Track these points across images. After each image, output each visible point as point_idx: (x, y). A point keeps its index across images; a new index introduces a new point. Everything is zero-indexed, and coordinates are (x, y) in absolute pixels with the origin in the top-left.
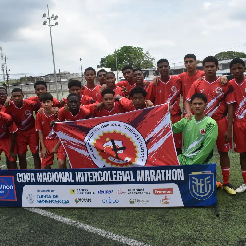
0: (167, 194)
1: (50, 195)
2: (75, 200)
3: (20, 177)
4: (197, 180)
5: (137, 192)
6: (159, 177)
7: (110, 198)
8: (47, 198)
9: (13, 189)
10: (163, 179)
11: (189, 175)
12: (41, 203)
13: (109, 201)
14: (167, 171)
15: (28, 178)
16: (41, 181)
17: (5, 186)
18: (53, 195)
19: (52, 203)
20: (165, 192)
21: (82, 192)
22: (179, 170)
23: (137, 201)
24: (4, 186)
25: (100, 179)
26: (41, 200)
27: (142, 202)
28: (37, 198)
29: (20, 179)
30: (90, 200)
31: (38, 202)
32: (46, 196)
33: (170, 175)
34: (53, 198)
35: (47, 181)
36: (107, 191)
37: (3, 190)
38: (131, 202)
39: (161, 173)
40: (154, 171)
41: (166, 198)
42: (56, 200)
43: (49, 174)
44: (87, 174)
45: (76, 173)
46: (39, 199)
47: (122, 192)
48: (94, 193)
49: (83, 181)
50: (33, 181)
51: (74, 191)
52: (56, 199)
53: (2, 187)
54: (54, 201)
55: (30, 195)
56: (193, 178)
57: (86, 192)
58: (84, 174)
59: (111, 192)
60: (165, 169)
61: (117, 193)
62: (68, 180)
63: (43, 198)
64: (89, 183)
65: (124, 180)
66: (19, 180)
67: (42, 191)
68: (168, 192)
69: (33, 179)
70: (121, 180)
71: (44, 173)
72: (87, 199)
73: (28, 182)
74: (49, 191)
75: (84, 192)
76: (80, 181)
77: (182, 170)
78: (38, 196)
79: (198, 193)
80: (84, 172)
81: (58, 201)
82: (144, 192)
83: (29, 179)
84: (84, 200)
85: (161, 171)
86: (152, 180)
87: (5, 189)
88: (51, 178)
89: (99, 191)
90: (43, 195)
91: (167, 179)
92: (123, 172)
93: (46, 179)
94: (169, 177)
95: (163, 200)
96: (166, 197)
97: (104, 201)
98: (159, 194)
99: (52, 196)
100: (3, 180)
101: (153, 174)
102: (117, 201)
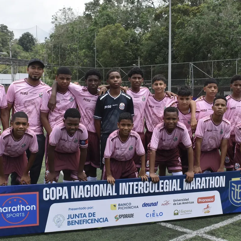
0: (209, 202)
1: (85, 214)
2: (115, 218)
3: (48, 192)
4: (236, 186)
5: (182, 202)
6: (203, 185)
7: (154, 211)
8: (81, 217)
9: (35, 209)
10: (207, 187)
11: (230, 181)
12: (72, 225)
13: (153, 215)
14: (211, 178)
15: (59, 193)
16: (76, 197)
17: (24, 207)
18: (89, 213)
19: (86, 223)
20: (208, 200)
21: (124, 206)
22: (221, 177)
23: (181, 212)
24: (22, 207)
25: (146, 190)
26: (72, 221)
27: (186, 213)
28: (68, 219)
29: (48, 195)
30: (133, 215)
31: (69, 223)
32: (80, 215)
33: (213, 182)
34: (89, 217)
35: (83, 197)
36: (151, 203)
37: (20, 212)
38: (175, 214)
39: (206, 180)
40: (199, 179)
41: (208, 207)
42: (92, 219)
43: (87, 188)
44: (133, 185)
45: (121, 184)
46: (70, 220)
47: (167, 203)
48: (137, 207)
49: (127, 193)
50: (65, 197)
51: (115, 206)
52: (92, 217)
53: (20, 208)
54: (90, 221)
55: (59, 216)
56: (233, 184)
57: (129, 206)
58: (129, 185)
59: (155, 204)
60: (210, 176)
61: (163, 205)
62: (109, 193)
63: (75, 218)
64: (133, 195)
65: (170, 190)
66: (46, 197)
67: (76, 209)
68: (210, 200)
69: (66, 195)
70: (168, 190)
71: (81, 187)
72: (129, 214)
73: (58, 198)
74: (84, 208)
75: (127, 206)
76: (123, 194)
77: (224, 177)
78: (70, 216)
79: (235, 199)
80: (130, 183)
81: (95, 220)
82: (188, 201)
83: (60, 195)
84: (126, 216)
85: (206, 178)
86: (197, 188)
87: (23, 211)
88: (89, 193)
89: (143, 204)
90: (76, 215)
91: (211, 187)
92: (171, 181)
93: (82, 194)
94: (212, 184)
95: (205, 209)
96: (208, 205)
97: (148, 215)
98: (202, 202)
99: (87, 215)
100: (22, 199)
101: (198, 182)
102: (161, 214)
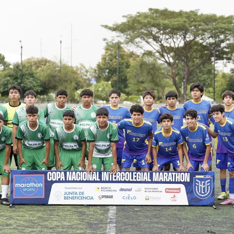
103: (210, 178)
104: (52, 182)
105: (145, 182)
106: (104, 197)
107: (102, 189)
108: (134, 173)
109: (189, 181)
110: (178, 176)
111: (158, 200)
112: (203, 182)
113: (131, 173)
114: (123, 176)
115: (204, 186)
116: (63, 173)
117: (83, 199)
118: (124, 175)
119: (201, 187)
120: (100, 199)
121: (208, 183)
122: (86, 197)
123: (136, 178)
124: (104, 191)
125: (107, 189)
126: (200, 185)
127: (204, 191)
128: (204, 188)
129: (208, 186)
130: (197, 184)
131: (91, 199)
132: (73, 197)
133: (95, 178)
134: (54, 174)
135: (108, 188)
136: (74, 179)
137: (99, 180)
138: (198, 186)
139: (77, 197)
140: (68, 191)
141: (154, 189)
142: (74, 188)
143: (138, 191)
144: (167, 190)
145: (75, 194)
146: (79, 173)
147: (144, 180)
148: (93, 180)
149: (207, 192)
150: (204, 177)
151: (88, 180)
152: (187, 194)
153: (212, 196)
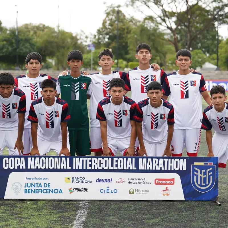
103: (212, 165)
104: (10, 171)
105: (129, 171)
106: (76, 190)
107: (74, 180)
108: (115, 159)
109: (186, 170)
110: (171, 163)
111: (146, 194)
112: (203, 171)
113: (110, 159)
114: (100, 163)
115: (205, 176)
116: (23, 159)
117: (49, 192)
118: (102, 162)
119: (201, 177)
120: (71, 193)
121: (209, 172)
122: (53, 190)
123: (117, 166)
124: (76, 182)
125: (80, 180)
126: (200, 175)
127: (205, 182)
128: (205, 179)
129: (209, 176)
130: (195, 173)
131: (60, 192)
132: (36, 190)
133: (65, 165)
134: (12, 160)
135: (81, 178)
136: (37, 167)
137: (70, 168)
138: (197, 176)
139: (41, 190)
140: (29, 182)
141: (141, 179)
142: (38, 179)
143: (120, 182)
144: (157, 181)
145: (38, 186)
146: (44, 158)
147: (128, 168)
148: (62, 168)
149: (209, 183)
150: (205, 164)
151: (55, 168)
152: (183, 186)
153: (215, 189)
